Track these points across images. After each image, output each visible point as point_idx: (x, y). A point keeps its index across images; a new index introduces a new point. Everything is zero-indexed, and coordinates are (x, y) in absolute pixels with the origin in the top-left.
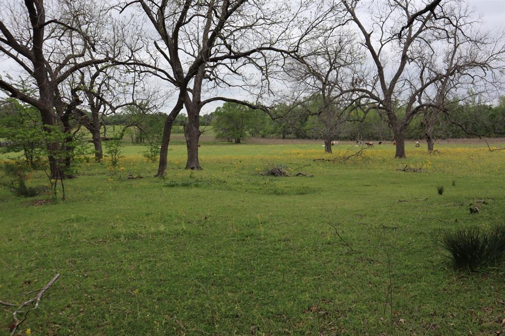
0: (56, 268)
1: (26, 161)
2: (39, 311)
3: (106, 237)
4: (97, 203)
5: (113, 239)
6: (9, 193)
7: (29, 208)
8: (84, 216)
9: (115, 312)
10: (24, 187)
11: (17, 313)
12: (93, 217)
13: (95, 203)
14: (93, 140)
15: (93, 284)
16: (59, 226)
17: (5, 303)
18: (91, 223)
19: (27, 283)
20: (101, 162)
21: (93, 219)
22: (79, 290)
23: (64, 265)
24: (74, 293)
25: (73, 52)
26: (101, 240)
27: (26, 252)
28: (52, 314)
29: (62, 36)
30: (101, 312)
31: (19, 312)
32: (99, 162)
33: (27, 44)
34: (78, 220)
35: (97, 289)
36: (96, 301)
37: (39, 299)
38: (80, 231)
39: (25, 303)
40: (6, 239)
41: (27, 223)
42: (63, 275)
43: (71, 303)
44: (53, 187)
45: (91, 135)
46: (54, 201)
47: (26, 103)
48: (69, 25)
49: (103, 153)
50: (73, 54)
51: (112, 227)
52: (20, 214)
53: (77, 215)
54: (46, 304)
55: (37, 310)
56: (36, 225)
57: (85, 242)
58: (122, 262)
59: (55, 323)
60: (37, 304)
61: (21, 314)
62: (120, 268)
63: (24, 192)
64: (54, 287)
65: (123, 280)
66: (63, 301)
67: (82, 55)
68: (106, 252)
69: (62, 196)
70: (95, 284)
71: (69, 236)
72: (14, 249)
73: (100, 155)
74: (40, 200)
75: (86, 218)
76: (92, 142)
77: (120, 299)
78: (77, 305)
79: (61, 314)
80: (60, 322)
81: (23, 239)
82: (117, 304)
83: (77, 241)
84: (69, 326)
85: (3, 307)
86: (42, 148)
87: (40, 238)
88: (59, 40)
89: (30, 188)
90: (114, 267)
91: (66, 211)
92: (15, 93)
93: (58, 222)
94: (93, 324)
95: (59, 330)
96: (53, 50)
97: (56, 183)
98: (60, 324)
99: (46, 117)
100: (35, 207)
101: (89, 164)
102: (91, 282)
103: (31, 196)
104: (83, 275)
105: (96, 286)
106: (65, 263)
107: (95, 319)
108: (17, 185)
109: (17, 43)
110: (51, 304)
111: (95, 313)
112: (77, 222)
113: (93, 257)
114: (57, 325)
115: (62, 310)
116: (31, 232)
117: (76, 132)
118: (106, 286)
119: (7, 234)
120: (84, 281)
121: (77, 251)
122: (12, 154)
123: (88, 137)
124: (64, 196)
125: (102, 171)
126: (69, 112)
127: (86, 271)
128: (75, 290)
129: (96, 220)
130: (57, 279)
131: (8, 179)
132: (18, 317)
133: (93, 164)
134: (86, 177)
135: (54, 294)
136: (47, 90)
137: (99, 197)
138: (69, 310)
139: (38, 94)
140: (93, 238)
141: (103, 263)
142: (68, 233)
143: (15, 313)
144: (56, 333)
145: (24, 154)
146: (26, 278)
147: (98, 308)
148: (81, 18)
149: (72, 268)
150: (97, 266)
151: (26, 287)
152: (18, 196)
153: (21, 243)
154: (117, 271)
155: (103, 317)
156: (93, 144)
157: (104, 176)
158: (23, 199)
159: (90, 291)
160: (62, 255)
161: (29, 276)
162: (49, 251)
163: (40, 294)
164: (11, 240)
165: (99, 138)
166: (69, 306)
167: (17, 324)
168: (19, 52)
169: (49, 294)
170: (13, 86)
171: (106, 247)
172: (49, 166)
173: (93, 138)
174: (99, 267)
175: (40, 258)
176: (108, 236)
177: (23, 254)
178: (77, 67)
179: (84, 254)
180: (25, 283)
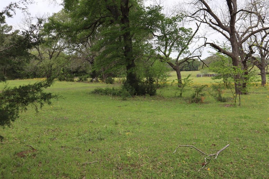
0: (229, 141)
1: (224, 84)
2: (216, 161)
3: (260, 130)
4: (258, 110)
5: (264, 132)
6: (214, 99)
7: (222, 108)
8: (249, 116)
9: (257, 174)
10: (221, 97)
11: (207, 159)
12: (254, 117)
13: (257, 109)
14: (260, 73)
15: (247, 154)
16: (235, 119)
17: (202, 152)
18: (253, 120)
19: (214, 145)
20: (265, 86)
21: (254, 118)
22: (239, 156)
23: (233, 141)
24: (236, 157)
25: (251, 25)
26: (256, 131)
27: (216, 130)
28: (222, 164)
29: (246, 17)
30: (249, 172)
31: (208, 158)
32: (264, 86)
33: (228, 25)
34: (245, 117)
35: (249, 158)
36: (247, 164)
37: (217, 155)
38: (245, 124)
39: (211, 155)
40: (209, 122)
41: (220, 116)
42: (232, 145)
43: (233, 161)
44: (235, 98)
45: (260, 71)
46: (234, 106)
47: (226, 55)
48: (250, 11)
49: (266, 81)
50: (251, 26)
51: (265, 125)
52: (217, 110)
53: (245, 115)
54: (220, 158)
55: (216, 160)
56: (224, 117)
57: (247, 130)
58: (267, 146)
59: (223, 169)
60: (216, 157)
61: (208, 160)
62: (265, 150)
63: (221, 100)
64: (226, 150)
65: (265, 157)
66: (229, 159)
67: (257, 26)
68: (258, 138)
69: (239, 104)
70: (248, 155)
71: (239, 126)
72: (211, 127)
73: (265, 82)
74: (228, 104)
75: (250, 117)
76: (260, 74)
77: (261, 167)
78: (235, 163)
79: (227, 165)
80: (225, 170)
81: (216, 123)
82: (259, 170)
83: (243, 129)
84: (230, 173)
85: (201, 154)
86: (232, 78)
87: (224, 124)
88: (244, 20)
89: (223, 98)
90: (261, 148)
91: (240, 112)
92: (220, 50)
93: (235, 117)
94: (243, 177)
95: (224, 173)
96: (241, 26)
97: (236, 96)
98: (225, 171)
99: (235, 62)
100: (224, 108)
101: (257, 87)
102: (246, 153)
103: (224, 102)
104: (242, 148)
105: (248, 156)
106: (234, 140)
107: (244, 174)
108: (218, 96)
109: (223, 25)
110: (223, 159)
111: (245, 171)
112: (244, 118)
113: (249, 140)
114: (224, 171)
115: (228, 164)
116: (220, 120)
117: (251, 69)
118: (254, 158)
119: (209, 119)
120: (243, 151)
121: (241, 134)
122: (217, 80)
123: (258, 72)
124: (240, 103)
125: (265, 91)
126: (247, 58)
127: (244, 147)
128: (236, 155)
129: (256, 119)
130: (227, 147)
131: (214, 92)
132: (206, 161)
133: (259, 87)
134: (255, 94)
135: (225, 154)
136: (236, 47)
137: (260, 106)
138: (231, 165)
139: (231, 49)
140: (252, 129)
141: (255, 144)
142: (239, 124)
143: (205, 158)
144: (222, 174)
145: (223, 80)
146: (214, 143)
147: (247, 169)
148: (257, 5)
149: (237, 143)
150: (251, 145)
151: (213, 147)
152: (218, 101)
153: (215, 124)
154: (263, 151)
155: (249, 175)
156: (260, 76)
157: (266, 94)
158: (220, 103)
159: (244, 158)
160: (233, 135)
161: (215, 142)
162: (227, 131)
163: (218, 152)
164: (211, 122)
165: (264, 72)
166: (231, 163)
167: (206, 164)
168: (224, 29)
169: (223, 153)
170: (219, 46)
171: (259, 136)
172: (235, 87)
173: (261, 72)
174: (252, 146)
175: (222, 134)
176: (261, 129)
177: (215, 130)
178: (253, 33)
179: (245, 137)
180: (213, 145)
